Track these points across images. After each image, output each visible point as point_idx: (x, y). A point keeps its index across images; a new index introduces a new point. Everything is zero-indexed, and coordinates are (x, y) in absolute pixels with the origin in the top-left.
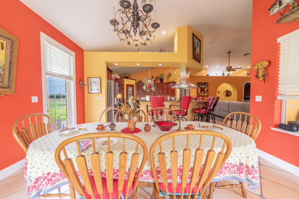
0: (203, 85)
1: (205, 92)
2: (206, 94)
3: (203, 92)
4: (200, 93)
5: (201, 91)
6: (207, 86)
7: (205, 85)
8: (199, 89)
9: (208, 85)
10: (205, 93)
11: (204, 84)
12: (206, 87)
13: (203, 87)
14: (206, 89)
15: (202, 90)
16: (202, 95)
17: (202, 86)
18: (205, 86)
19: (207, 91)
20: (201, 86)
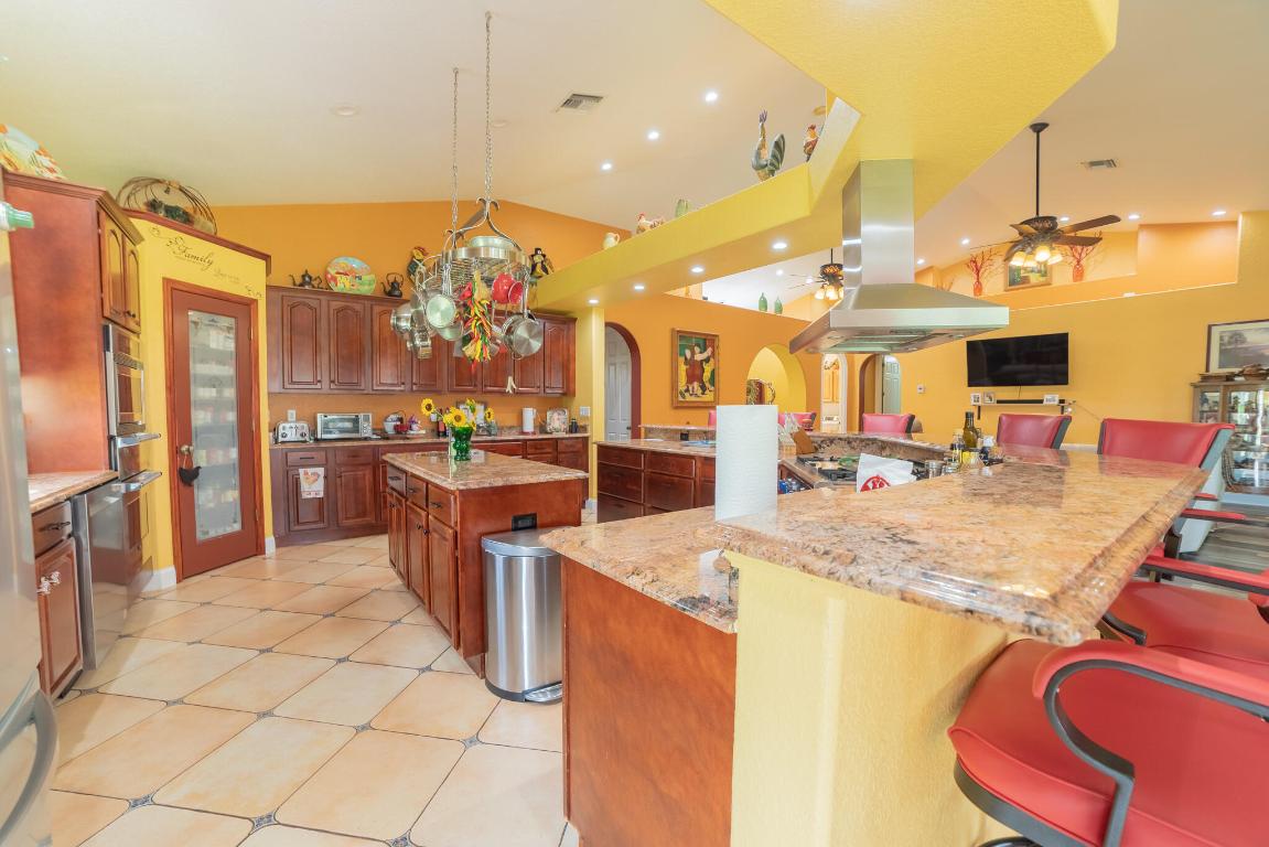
0: (697, 349)
1: (707, 385)
2: (709, 397)
3: (696, 384)
4: (687, 390)
5: (691, 378)
6: (713, 353)
7: (705, 350)
8: (683, 368)
9: (716, 351)
10: (704, 388)
11: (701, 342)
12: (707, 360)
13: (699, 357)
14: (708, 368)
15: (695, 373)
16: (693, 399)
17: (693, 353)
18: (705, 355)
19: (712, 381)
20: (688, 353)
